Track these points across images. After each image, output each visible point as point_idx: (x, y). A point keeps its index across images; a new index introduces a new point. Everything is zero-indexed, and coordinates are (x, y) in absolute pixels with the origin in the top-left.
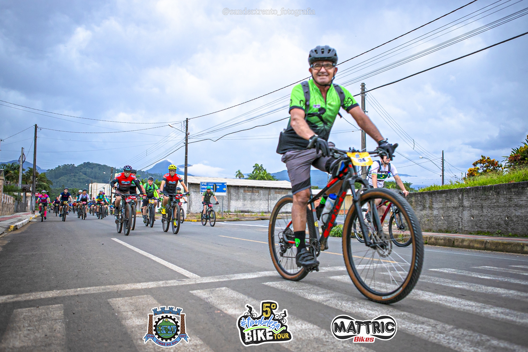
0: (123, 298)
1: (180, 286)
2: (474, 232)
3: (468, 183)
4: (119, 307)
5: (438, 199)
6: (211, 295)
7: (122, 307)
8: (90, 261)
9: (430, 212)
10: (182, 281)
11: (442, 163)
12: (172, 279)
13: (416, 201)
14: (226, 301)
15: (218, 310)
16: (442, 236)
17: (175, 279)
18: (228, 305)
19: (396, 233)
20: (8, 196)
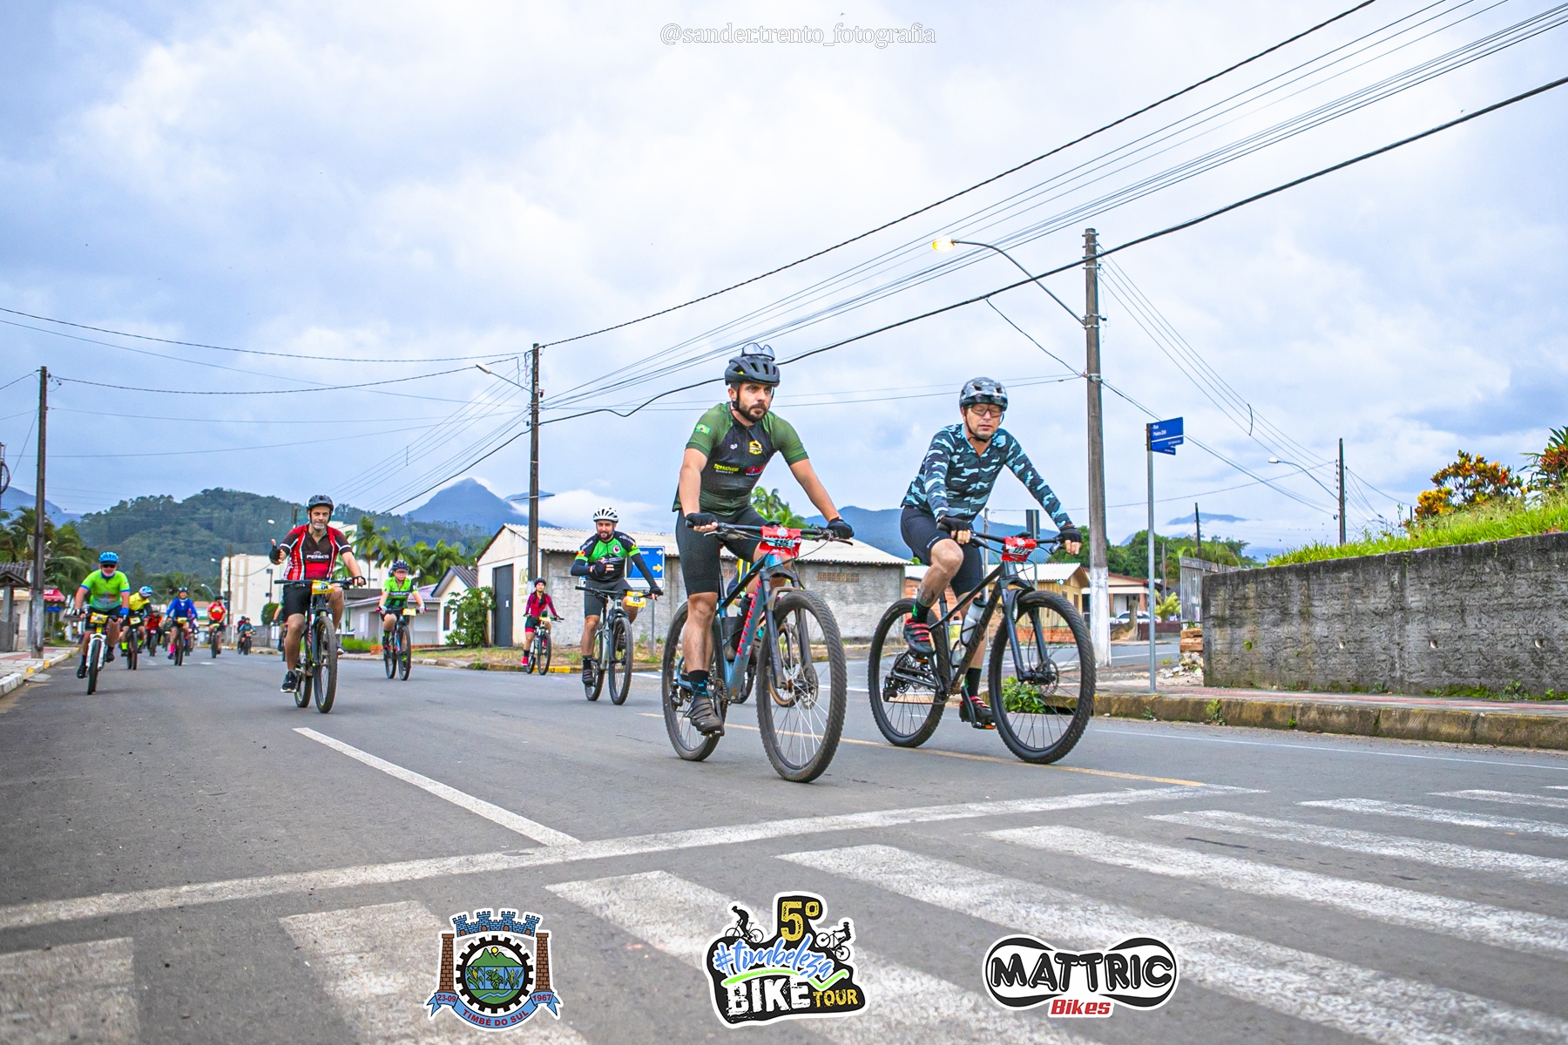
0: (330, 913)
1: (514, 870)
2: (1439, 688)
3: (1420, 536)
4: (315, 942)
5: (1328, 586)
6: (614, 896)
7: (325, 941)
8: (225, 800)
9: (1304, 628)
10: (522, 854)
11: (1338, 477)
12: (487, 851)
13: (1258, 596)
14: (663, 912)
15: (637, 941)
16: (1340, 704)
17: (499, 850)
18: (670, 925)
19: (1198, 697)
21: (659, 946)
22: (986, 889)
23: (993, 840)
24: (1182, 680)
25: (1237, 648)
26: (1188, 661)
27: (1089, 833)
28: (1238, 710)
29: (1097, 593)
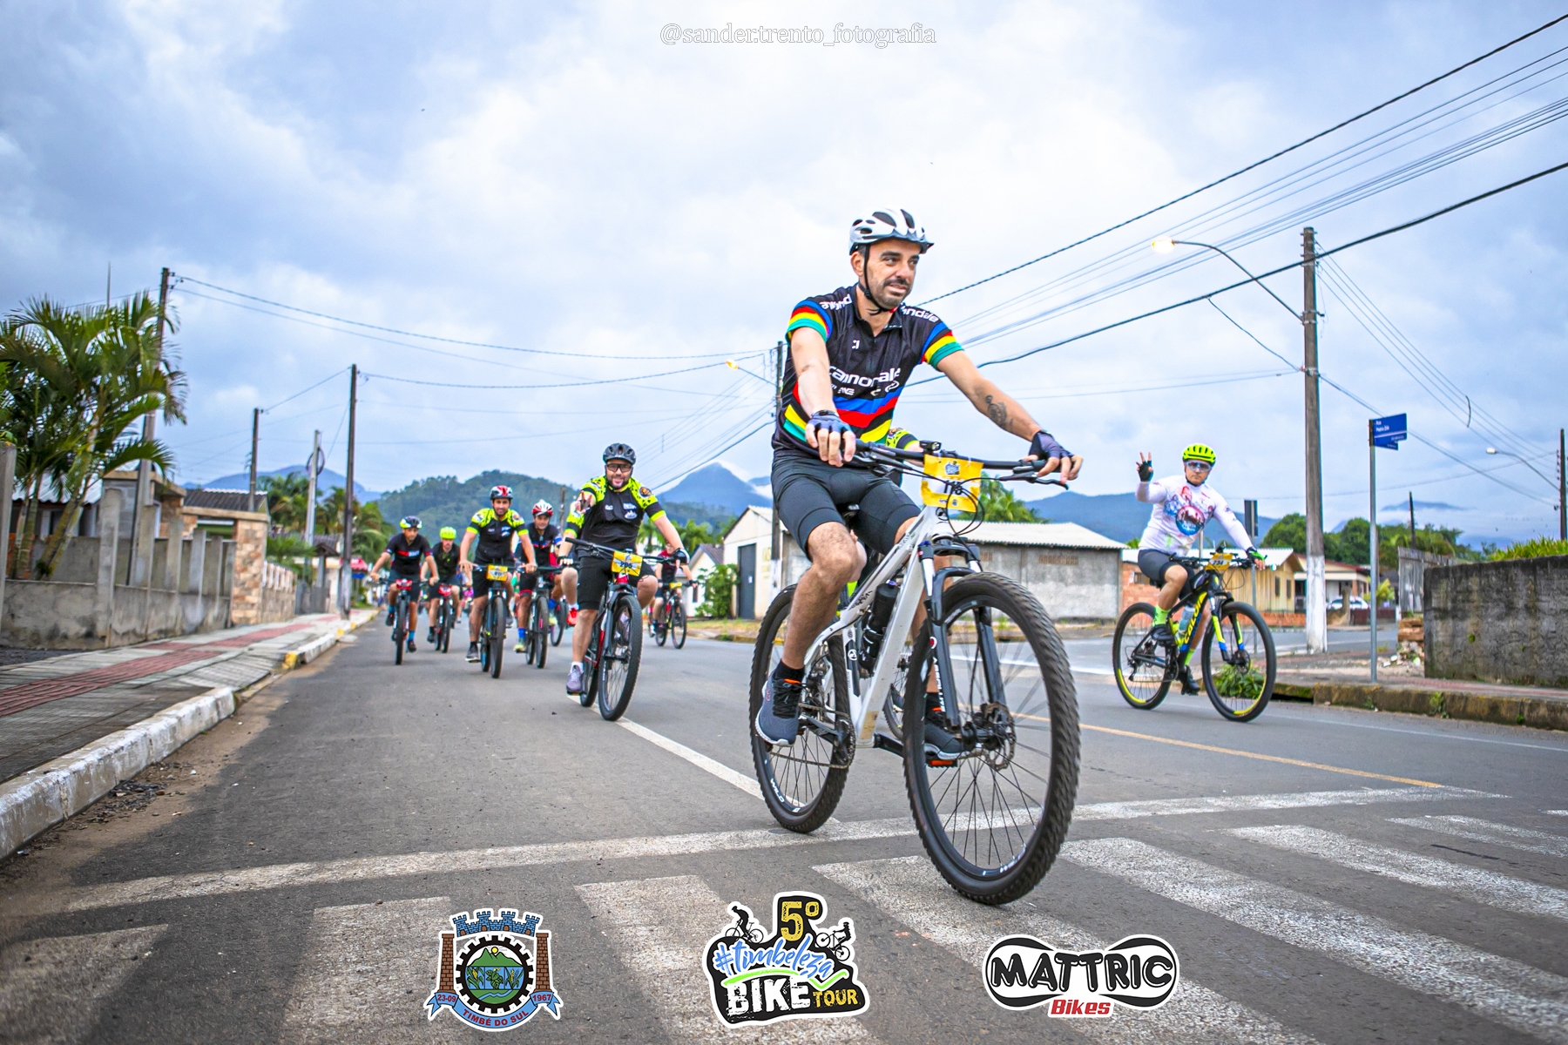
0: (619, 884)
4: (609, 912)
5: (1556, 582)
6: (877, 881)
7: (616, 911)
8: (515, 765)
9: (1530, 622)
11: (1559, 468)
12: (755, 828)
13: (1482, 590)
15: (903, 928)
18: (932, 914)
19: (1421, 689)
20: (279, 569)
21: (926, 935)
22: (1235, 891)
23: (1235, 838)
24: (1400, 670)
25: (1459, 640)
26: (1405, 650)
27: (1331, 835)
28: (1463, 704)
29: (1314, 581)
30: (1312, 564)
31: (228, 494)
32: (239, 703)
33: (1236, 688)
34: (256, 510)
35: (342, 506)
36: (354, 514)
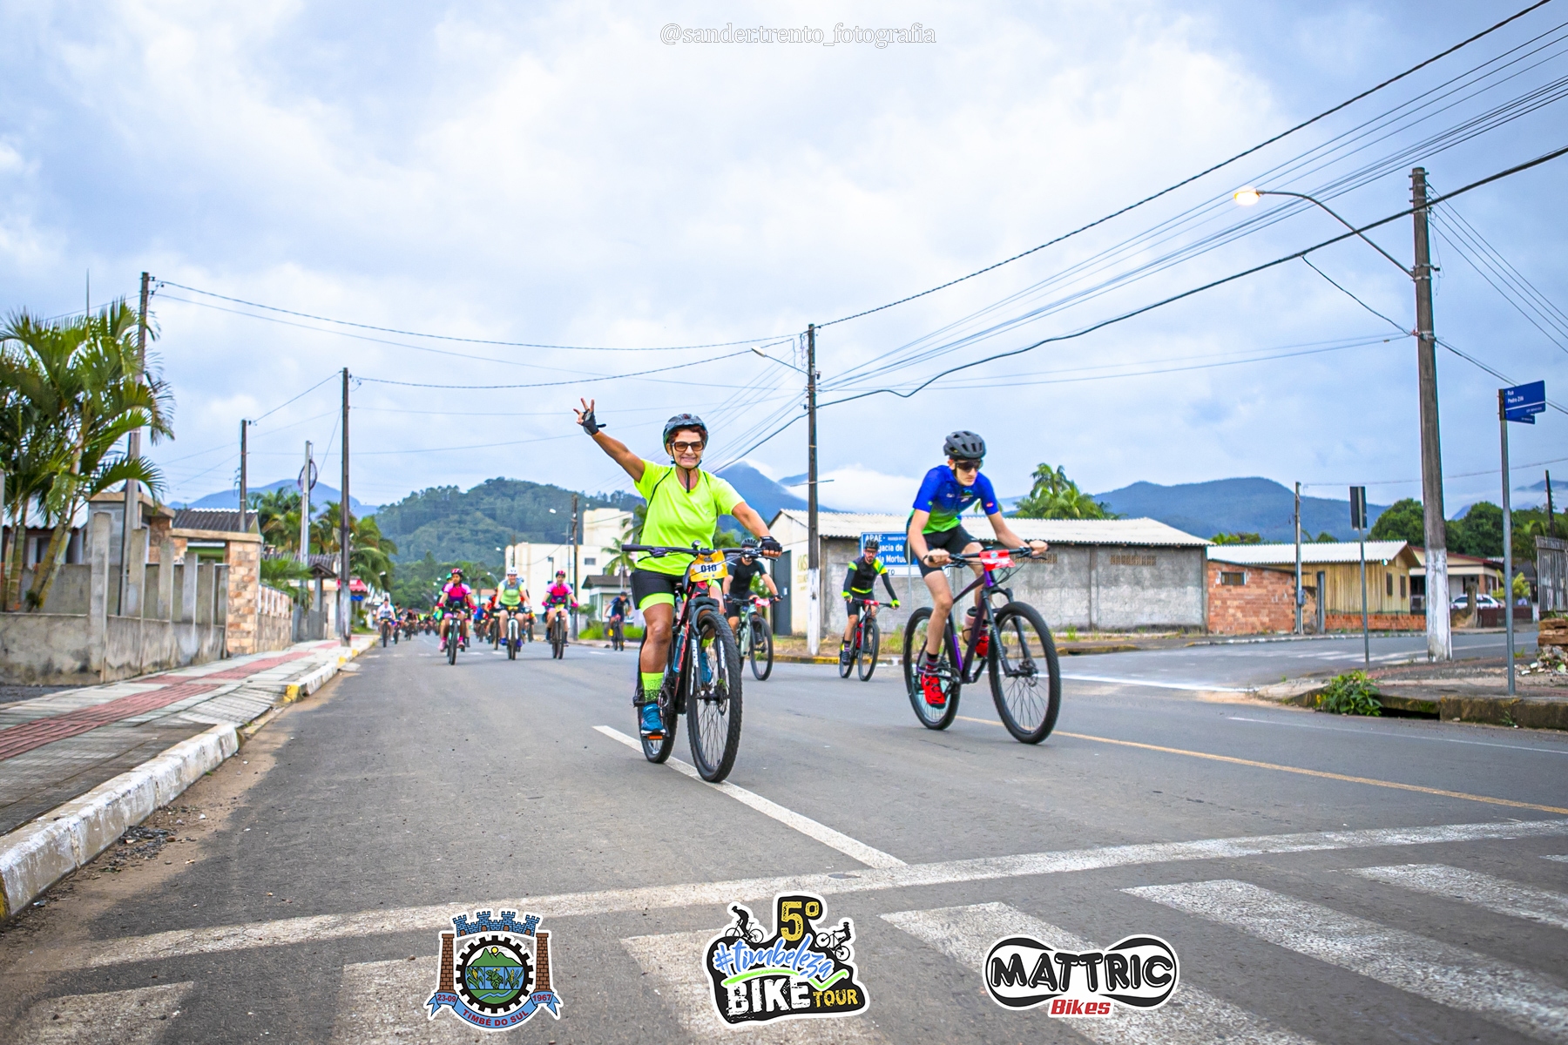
0: (669, 936)
1: (843, 895)
4: (660, 968)
6: (956, 931)
7: (669, 967)
10: (849, 877)
12: (813, 872)
17: (825, 871)
20: (274, 593)
23: (1363, 879)
24: (1543, 679)
26: (1548, 655)
29: (1435, 577)
30: (1431, 558)
31: (218, 513)
32: (242, 740)
33: (1348, 703)
34: (247, 530)
35: (338, 523)
36: (351, 532)
